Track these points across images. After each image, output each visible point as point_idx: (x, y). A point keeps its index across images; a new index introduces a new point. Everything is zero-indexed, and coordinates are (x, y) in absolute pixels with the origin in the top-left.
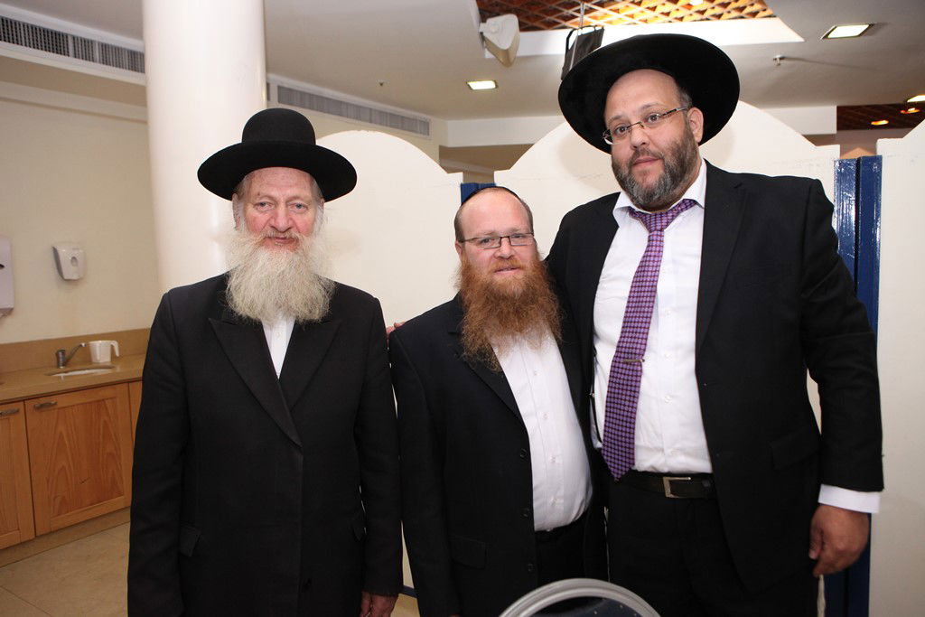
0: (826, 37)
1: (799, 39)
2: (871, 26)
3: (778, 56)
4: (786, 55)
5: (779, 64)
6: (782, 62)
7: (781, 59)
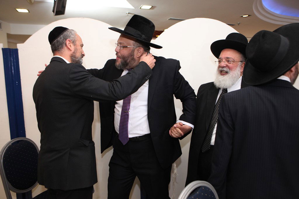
0: (140, 8)
1: (133, 8)
2: (152, 6)
3: (127, 12)
4: (130, 12)
5: (128, 15)
6: (129, 14)
7: (128, 13)
